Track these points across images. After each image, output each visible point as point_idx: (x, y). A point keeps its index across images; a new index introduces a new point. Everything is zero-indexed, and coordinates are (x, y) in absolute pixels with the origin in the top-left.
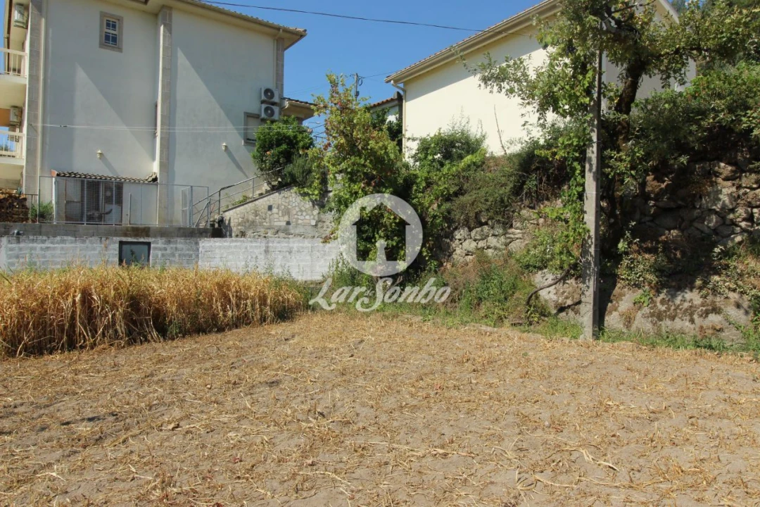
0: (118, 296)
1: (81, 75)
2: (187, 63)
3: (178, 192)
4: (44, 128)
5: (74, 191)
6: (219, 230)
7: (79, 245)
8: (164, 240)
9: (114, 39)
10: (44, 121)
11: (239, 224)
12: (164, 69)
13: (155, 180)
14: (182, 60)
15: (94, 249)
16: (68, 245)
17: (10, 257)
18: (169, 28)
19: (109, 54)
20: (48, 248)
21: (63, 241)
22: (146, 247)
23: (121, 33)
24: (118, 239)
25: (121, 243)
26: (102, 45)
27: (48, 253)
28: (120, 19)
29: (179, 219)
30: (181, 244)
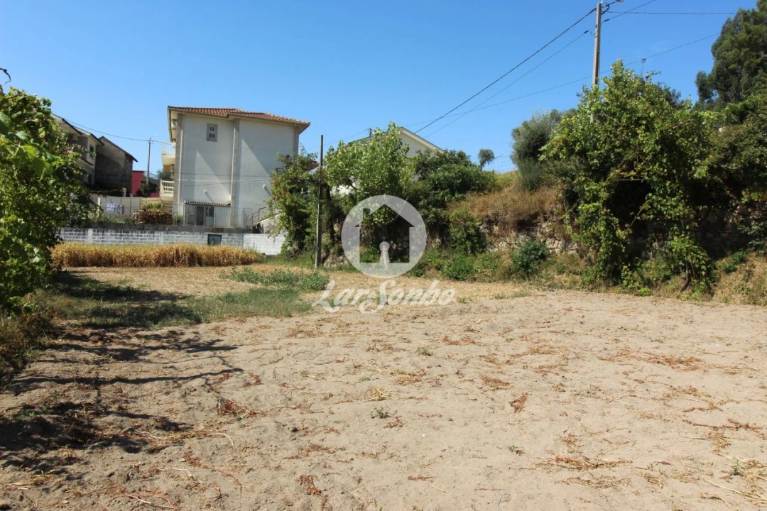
0: (187, 252)
1: (198, 155)
2: (247, 146)
3: (240, 212)
4: (181, 181)
5: (193, 210)
6: (257, 230)
7: (191, 235)
8: (228, 234)
9: (214, 136)
10: (181, 178)
11: (267, 227)
12: (235, 150)
13: (229, 204)
14: (244, 145)
15: (197, 237)
16: (187, 236)
17: (164, 240)
18: (238, 129)
19: (211, 143)
20: (179, 237)
21: (185, 234)
22: (219, 237)
23: (217, 133)
24: (207, 233)
25: (209, 235)
26: (208, 140)
27: (179, 239)
28: (216, 126)
29: (240, 224)
30: (235, 236)
